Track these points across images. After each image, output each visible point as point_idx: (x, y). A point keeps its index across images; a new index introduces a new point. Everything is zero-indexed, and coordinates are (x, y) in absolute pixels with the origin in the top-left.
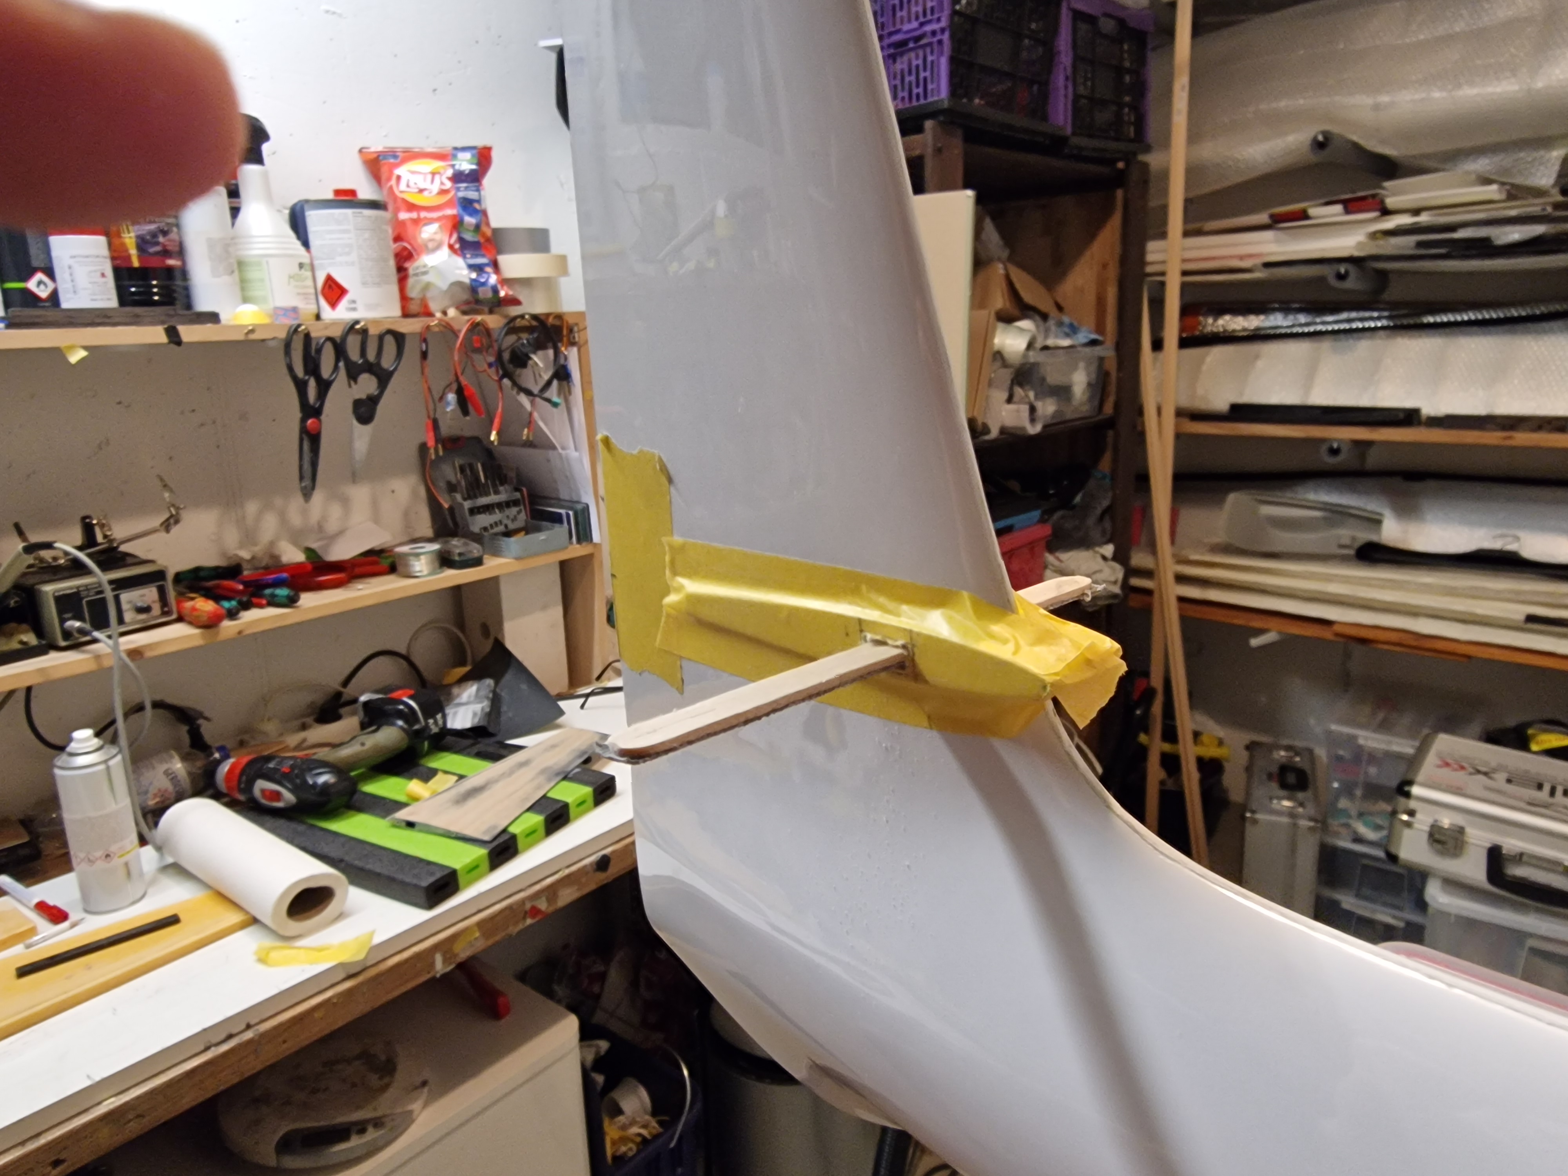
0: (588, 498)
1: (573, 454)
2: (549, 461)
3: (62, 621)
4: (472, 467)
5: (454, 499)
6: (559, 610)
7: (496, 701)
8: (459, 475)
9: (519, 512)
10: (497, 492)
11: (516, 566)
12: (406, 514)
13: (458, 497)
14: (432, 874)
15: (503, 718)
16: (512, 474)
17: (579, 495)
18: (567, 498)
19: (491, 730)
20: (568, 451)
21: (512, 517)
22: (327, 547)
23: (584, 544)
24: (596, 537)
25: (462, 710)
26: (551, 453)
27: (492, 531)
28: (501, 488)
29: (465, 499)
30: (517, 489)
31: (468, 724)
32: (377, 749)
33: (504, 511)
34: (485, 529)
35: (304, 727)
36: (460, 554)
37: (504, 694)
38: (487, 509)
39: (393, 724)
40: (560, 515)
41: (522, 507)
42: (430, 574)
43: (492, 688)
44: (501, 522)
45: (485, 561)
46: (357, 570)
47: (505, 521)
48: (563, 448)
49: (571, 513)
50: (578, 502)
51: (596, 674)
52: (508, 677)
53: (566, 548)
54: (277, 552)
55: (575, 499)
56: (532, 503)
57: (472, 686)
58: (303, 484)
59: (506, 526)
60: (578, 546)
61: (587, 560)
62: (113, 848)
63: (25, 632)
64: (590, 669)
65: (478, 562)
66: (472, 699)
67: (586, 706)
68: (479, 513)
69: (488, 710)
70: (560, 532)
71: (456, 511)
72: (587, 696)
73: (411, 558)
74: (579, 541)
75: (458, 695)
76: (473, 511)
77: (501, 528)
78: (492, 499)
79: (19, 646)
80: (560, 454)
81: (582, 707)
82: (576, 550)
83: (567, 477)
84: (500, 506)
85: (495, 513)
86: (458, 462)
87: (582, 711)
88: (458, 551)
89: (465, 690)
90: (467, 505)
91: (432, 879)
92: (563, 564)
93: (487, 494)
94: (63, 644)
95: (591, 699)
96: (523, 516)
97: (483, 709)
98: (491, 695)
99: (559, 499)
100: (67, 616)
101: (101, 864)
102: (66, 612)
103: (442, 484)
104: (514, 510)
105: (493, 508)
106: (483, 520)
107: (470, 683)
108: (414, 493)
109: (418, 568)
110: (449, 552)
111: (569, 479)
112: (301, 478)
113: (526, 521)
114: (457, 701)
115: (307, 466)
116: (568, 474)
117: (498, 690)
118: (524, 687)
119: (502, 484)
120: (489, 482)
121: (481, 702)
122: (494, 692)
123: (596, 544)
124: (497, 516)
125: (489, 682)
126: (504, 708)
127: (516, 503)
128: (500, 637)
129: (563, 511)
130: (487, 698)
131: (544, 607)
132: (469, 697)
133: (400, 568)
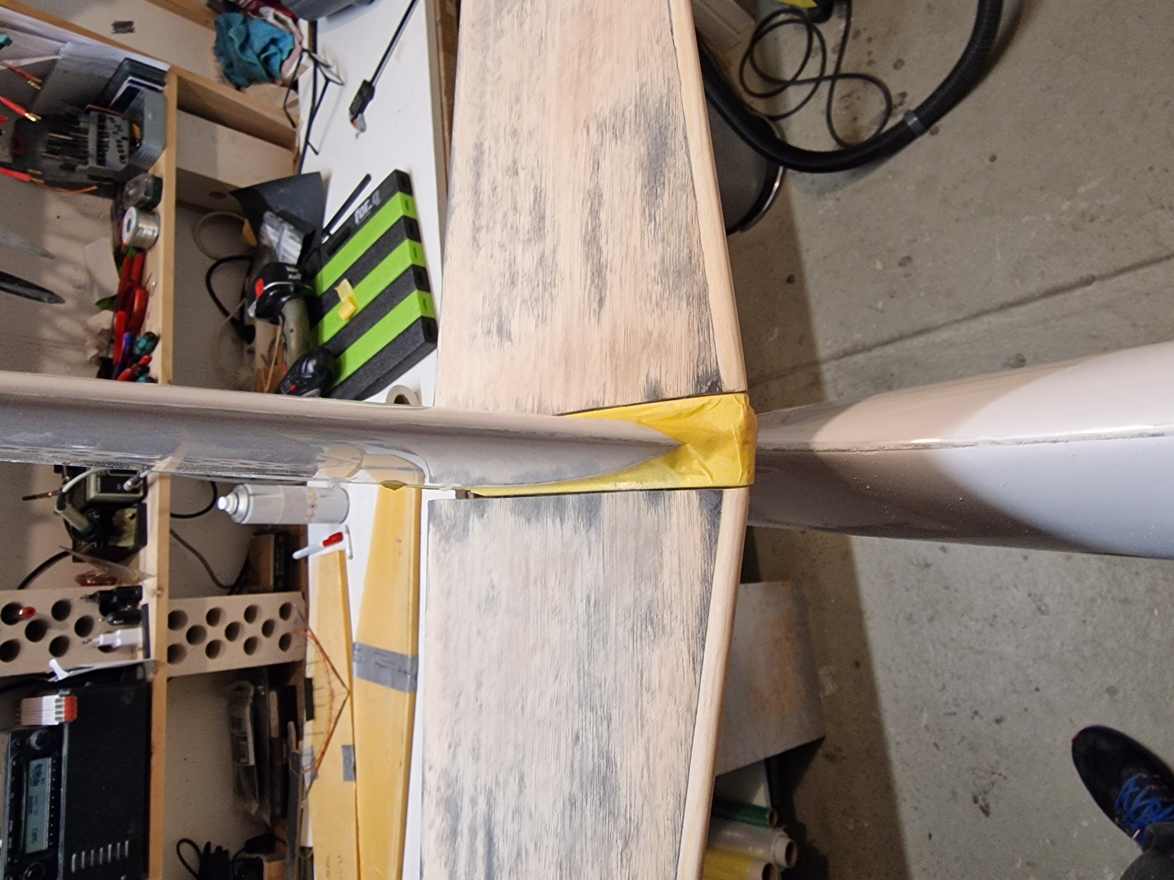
0: (122, 55)
1: (68, 47)
2: (66, 72)
3: (123, 491)
4: (51, 142)
5: (82, 171)
6: (221, 129)
7: (286, 217)
8: (58, 157)
9: (113, 121)
10: (86, 131)
11: (172, 149)
12: (85, 215)
13: (80, 167)
14: (417, 334)
15: (303, 218)
16: (68, 109)
17: (115, 62)
18: (112, 73)
19: (310, 232)
20: (62, 50)
21: (116, 130)
22: (101, 289)
23: (166, 80)
24: (163, 67)
25: (284, 245)
26: (58, 66)
27: (126, 153)
28: (82, 125)
29: (86, 163)
30: (88, 112)
31: (299, 247)
32: (299, 322)
33: (107, 133)
34: (122, 158)
35: (252, 352)
36: (146, 194)
37: (282, 208)
38: (102, 147)
39: (284, 304)
40: (128, 88)
41: (108, 116)
42: (158, 224)
43: (274, 215)
44: (118, 141)
45: (158, 175)
46: (134, 277)
47: (119, 137)
48: (57, 53)
49: (130, 78)
50: (121, 65)
51: (290, 126)
52: (268, 198)
53: (165, 99)
54: (99, 330)
55: (116, 66)
56: (106, 105)
57: (265, 228)
58: (46, 300)
59: (124, 138)
60: (166, 87)
61: (184, 85)
62: (309, 502)
63: (123, 515)
64: (284, 128)
65: (158, 182)
66: (278, 234)
67: (317, 149)
68: (103, 156)
69: (292, 227)
70: (147, 96)
71: (94, 174)
72: (307, 142)
73: (138, 234)
74: (163, 84)
75: (271, 241)
76: (101, 159)
77: (125, 144)
78: (92, 138)
79: (134, 521)
80: (63, 59)
81: (316, 153)
82: (171, 90)
83: (89, 64)
84: (102, 134)
85: (108, 142)
86: (42, 149)
87: (320, 154)
88: (142, 195)
89: (267, 234)
90: (92, 163)
91: (421, 335)
92: (181, 107)
93: (86, 141)
94: (141, 494)
95: (311, 140)
96: (118, 119)
97: (290, 230)
98: (280, 219)
99: (111, 80)
100: (119, 487)
101: (316, 511)
102: (116, 487)
103: (63, 174)
104: (108, 123)
105: (102, 142)
106: (112, 156)
107: (262, 228)
108: (64, 199)
109: (150, 233)
110: (142, 201)
111: (94, 62)
112: (39, 299)
113: (124, 119)
114: (275, 245)
115: (28, 292)
116: (88, 61)
117: (277, 211)
118: (282, 191)
119: (78, 123)
120: (72, 133)
121: (283, 229)
122: (279, 215)
123: (170, 70)
124: (112, 142)
125: (268, 215)
126: (295, 213)
127: (101, 119)
128: (232, 189)
129: (125, 85)
130: (281, 222)
131: (214, 139)
132: (275, 234)
133: (145, 246)
